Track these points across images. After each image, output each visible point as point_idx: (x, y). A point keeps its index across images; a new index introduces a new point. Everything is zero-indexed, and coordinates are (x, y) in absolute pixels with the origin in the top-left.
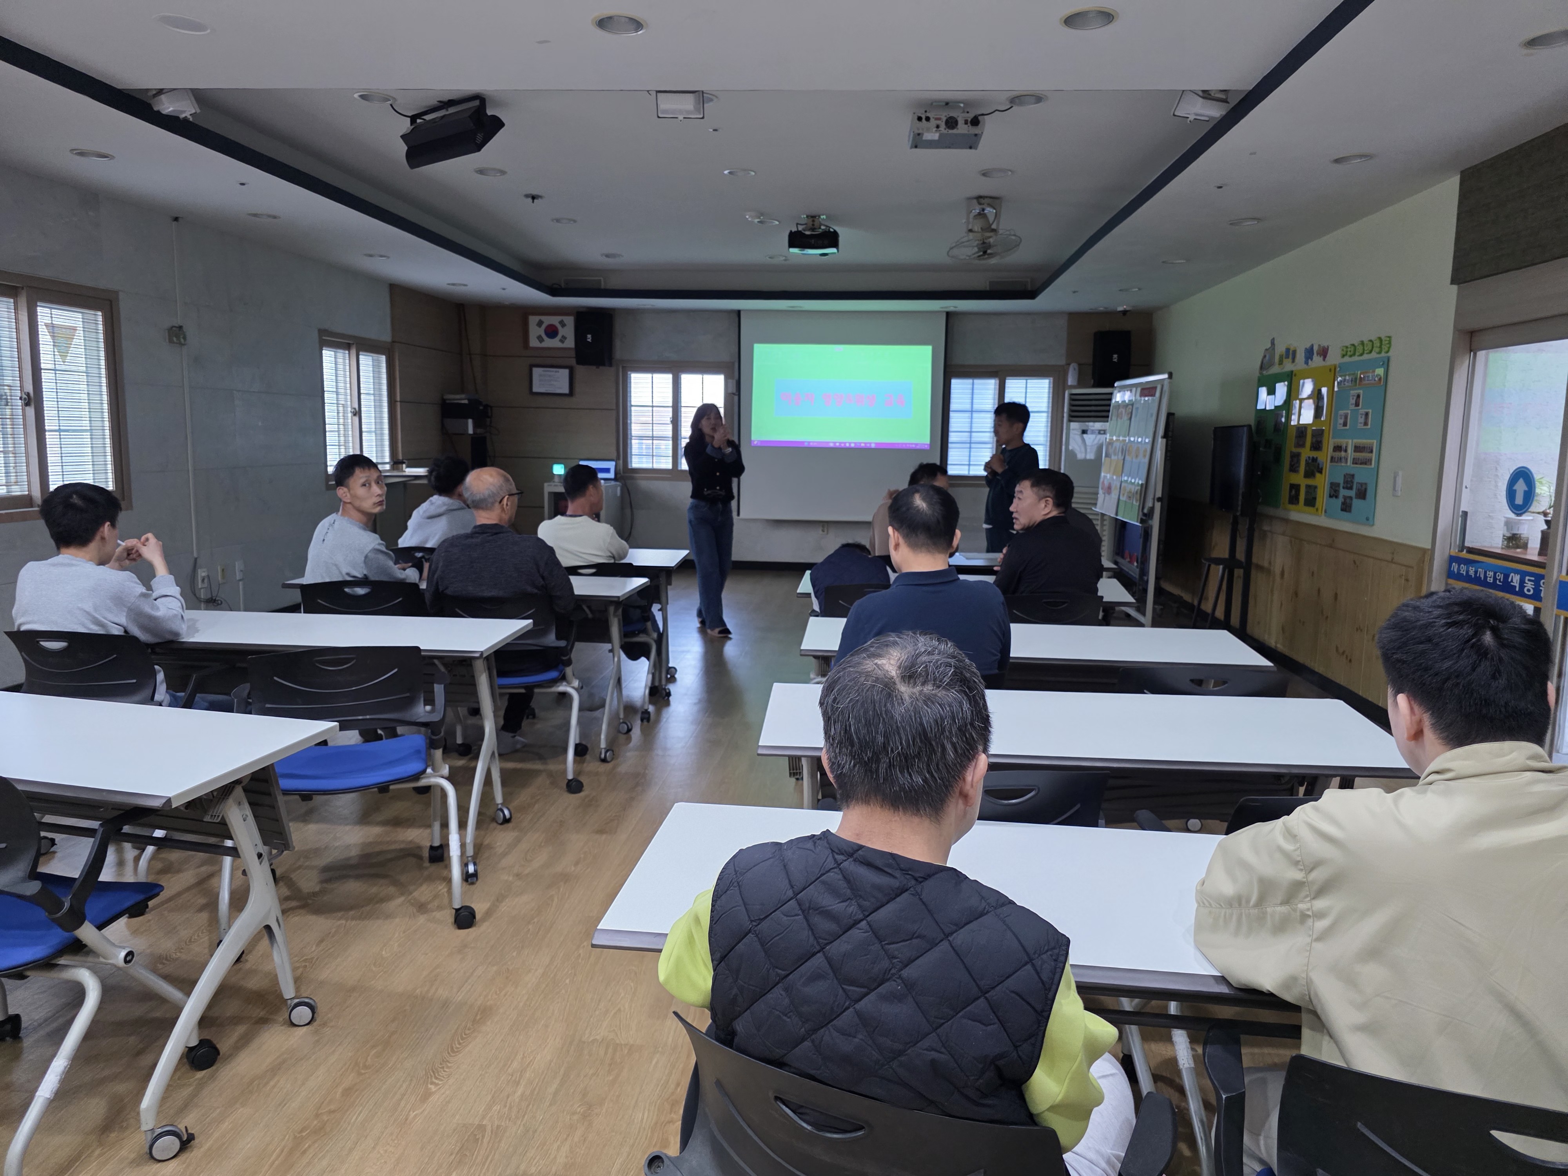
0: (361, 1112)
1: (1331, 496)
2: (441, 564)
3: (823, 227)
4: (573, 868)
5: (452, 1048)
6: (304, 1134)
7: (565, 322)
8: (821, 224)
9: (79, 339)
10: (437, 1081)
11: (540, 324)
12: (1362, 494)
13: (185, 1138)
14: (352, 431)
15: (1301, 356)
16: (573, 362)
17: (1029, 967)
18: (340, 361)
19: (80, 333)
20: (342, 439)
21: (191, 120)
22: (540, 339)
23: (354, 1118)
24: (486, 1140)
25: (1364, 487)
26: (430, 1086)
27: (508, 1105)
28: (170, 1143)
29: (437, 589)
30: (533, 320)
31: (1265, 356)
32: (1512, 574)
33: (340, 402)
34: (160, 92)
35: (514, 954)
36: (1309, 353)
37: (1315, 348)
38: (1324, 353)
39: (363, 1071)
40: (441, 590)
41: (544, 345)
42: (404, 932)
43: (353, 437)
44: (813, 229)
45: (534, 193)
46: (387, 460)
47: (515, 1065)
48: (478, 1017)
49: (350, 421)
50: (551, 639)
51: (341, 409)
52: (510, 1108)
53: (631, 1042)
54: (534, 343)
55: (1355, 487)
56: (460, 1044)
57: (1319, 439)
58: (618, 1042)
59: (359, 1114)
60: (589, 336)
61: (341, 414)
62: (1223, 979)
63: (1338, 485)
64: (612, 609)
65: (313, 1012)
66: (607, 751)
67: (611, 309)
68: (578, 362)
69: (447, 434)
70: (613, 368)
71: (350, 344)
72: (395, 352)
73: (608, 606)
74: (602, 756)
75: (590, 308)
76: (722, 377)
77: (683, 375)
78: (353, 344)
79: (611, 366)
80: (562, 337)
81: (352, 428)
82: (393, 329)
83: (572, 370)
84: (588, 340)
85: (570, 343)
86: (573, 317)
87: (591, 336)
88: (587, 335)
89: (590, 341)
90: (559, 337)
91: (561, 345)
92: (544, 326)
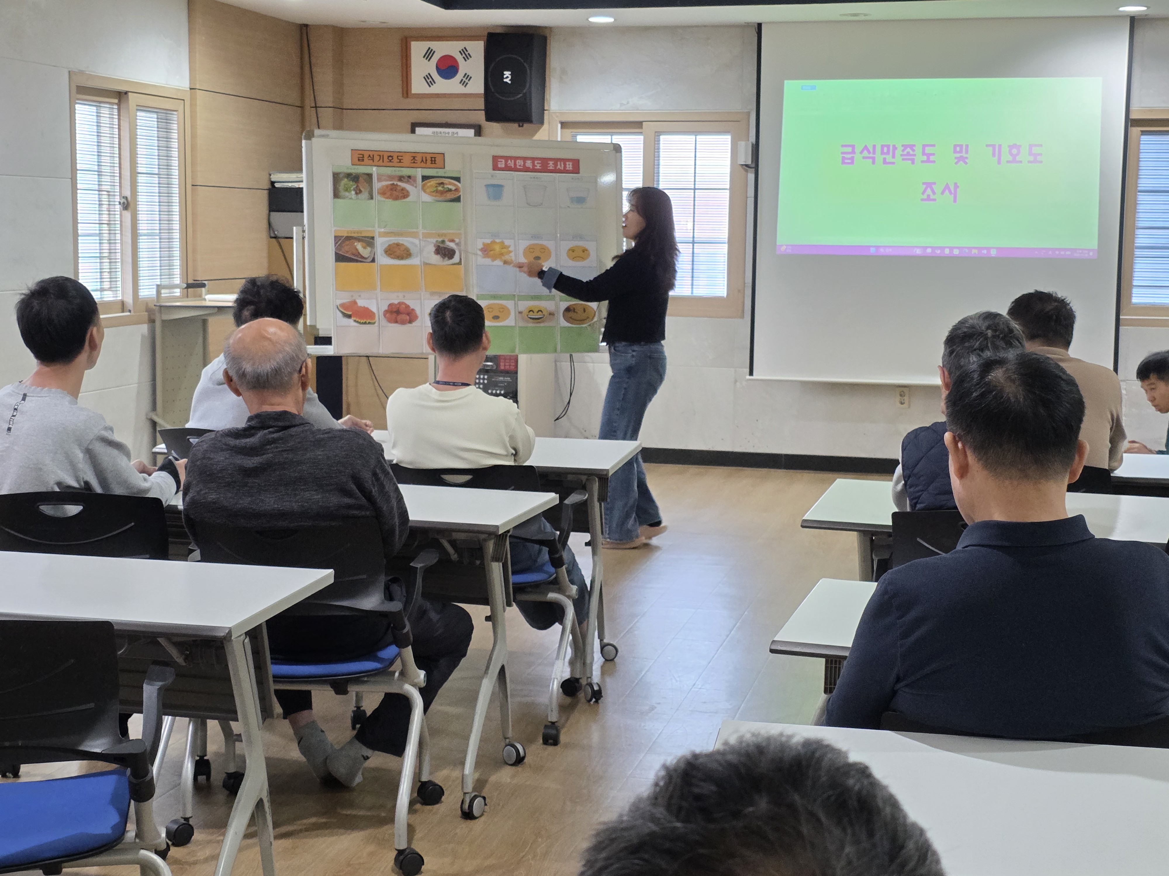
7: (470, 51)
11: (429, 54)
14: (121, 234)
16: (480, 117)
18: (105, 120)
20: (106, 246)
22: (429, 80)
30: (418, 48)
33: (104, 188)
41: (435, 89)
43: (121, 244)
46: (177, 281)
49: (118, 217)
51: (105, 198)
54: (418, 86)
60: (507, 74)
61: (105, 207)
66: (475, 797)
67: (546, 28)
68: (489, 118)
69: (276, 237)
70: (546, 126)
71: (121, 96)
72: (193, 105)
73: (485, 540)
74: (466, 806)
75: (512, 26)
76: (728, 138)
77: (662, 138)
78: (126, 93)
79: (541, 122)
80: (464, 77)
81: (121, 230)
82: (192, 70)
83: (479, 130)
84: (505, 80)
85: (477, 86)
86: (483, 42)
87: (510, 73)
88: (505, 73)
89: (510, 82)
90: (460, 76)
91: (461, 89)
92: (435, 59)
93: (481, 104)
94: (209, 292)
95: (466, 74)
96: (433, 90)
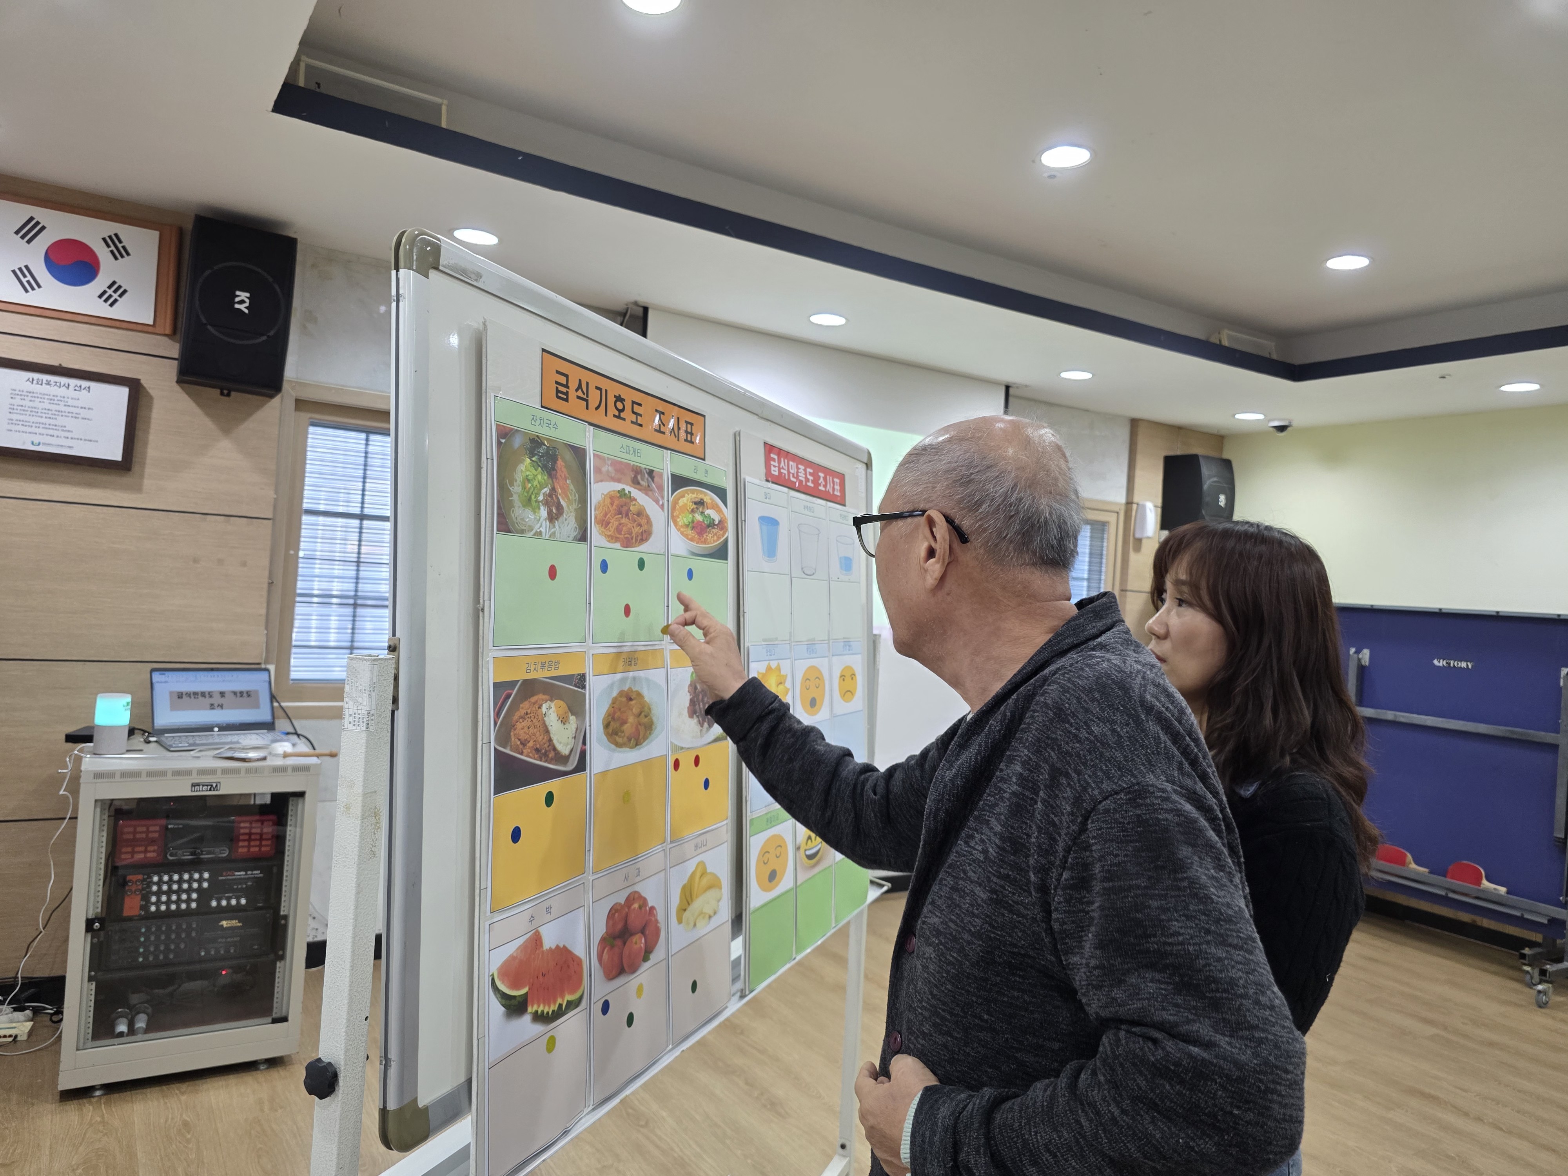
7: (125, 244)
11: (29, 231)
22: (23, 278)
41: (37, 299)
60: (243, 295)
70: (277, 401)
80: (110, 287)
83: (135, 388)
84: (237, 306)
85: (142, 310)
86: (157, 234)
87: (248, 295)
88: (238, 293)
89: (246, 311)
90: (100, 283)
91: (102, 310)
92: (44, 242)
95: (114, 283)
96: (33, 298)
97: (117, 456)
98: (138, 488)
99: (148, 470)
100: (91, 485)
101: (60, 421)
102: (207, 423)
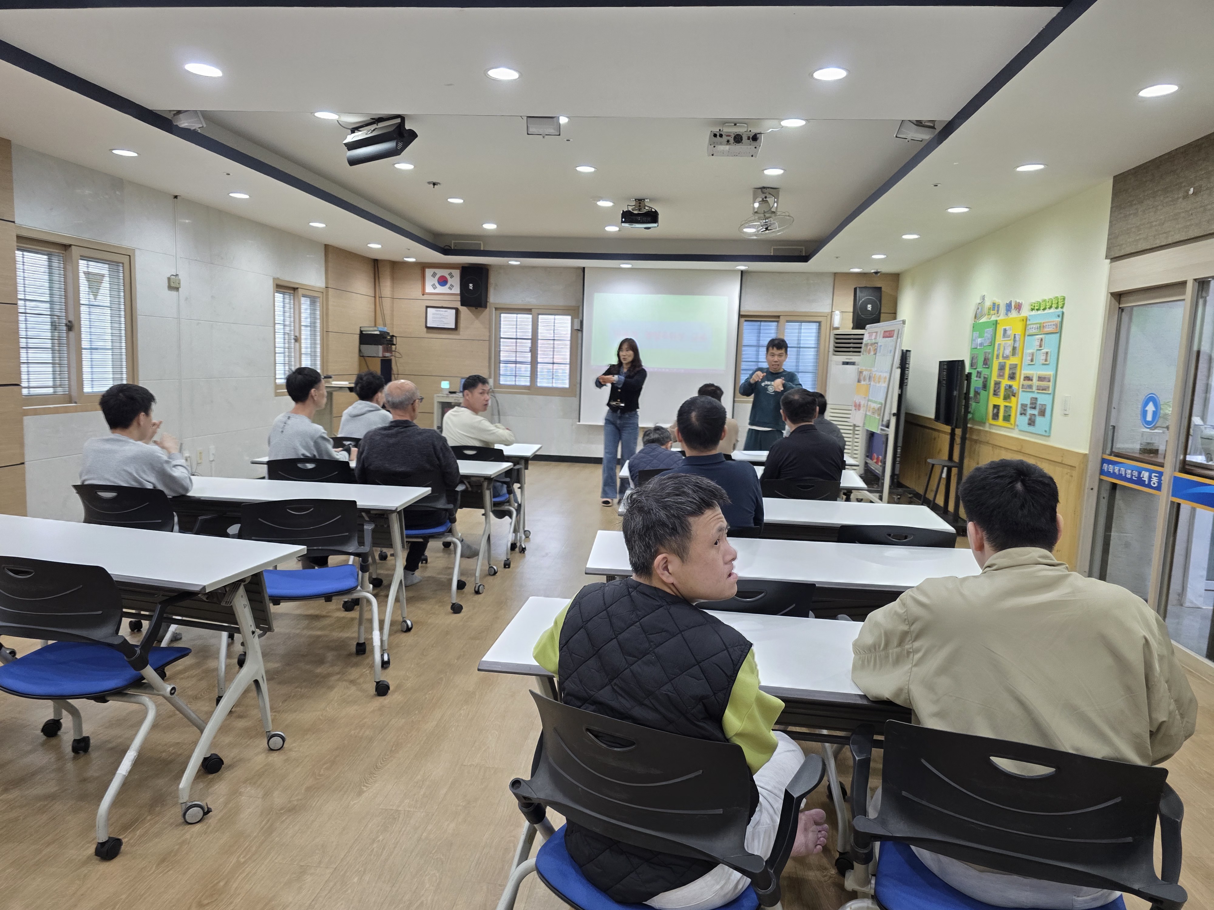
0: (318, 800)
1: (1021, 414)
2: (366, 448)
3: (647, 208)
4: (456, 661)
5: (377, 766)
6: (282, 811)
7: (453, 274)
8: (645, 206)
9: (106, 284)
10: (367, 785)
11: (434, 275)
12: (1042, 413)
13: (206, 810)
14: (294, 353)
15: (1003, 310)
16: (458, 305)
17: (726, 652)
18: (287, 301)
19: (107, 279)
20: (287, 359)
21: (199, 131)
22: (434, 286)
23: (314, 804)
24: (400, 819)
25: (1044, 407)
26: (362, 787)
27: (415, 800)
28: (196, 812)
29: (363, 465)
31: (978, 309)
32: (1143, 472)
33: (287, 332)
34: (179, 112)
35: (417, 712)
36: (1009, 307)
37: (1013, 304)
38: (1019, 307)
39: (318, 777)
40: (366, 466)
42: (341, 697)
43: (294, 359)
44: (640, 210)
45: (434, 181)
47: (419, 777)
48: (393, 749)
49: (293, 345)
50: (441, 504)
51: (287, 336)
52: (417, 801)
53: (496, 766)
55: (1038, 407)
56: (381, 764)
57: (1014, 371)
58: (487, 766)
59: (317, 802)
60: (471, 285)
61: (286, 341)
62: (865, 697)
63: (1026, 405)
64: (485, 484)
65: (284, 741)
66: (480, 585)
67: (488, 265)
68: (462, 305)
69: (363, 356)
70: (488, 309)
71: (295, 289)
72: (327, 295)
73: (483, 482)
74: (477, 589)
75: (472, 264)
76: (569, 318)
77: (540, 316)
78: (297, 288)
79: (486, 307)
81: (294, 351)
82: (327, 278)
83: (457, 310)
84: (470, 288)
85: (457, 290)
86: (459, 271)
89: (472, 289)
90: (448, 285)
91: (449, 291)
92: (437, 277)
93: (459, 298)
94: (334, 381)
96: (436, 291)
97: (453, 327)
98: (459, 334)
99: (461, 330)
100: (450, 334)
101: (442, 319)
102: (473, 317)
